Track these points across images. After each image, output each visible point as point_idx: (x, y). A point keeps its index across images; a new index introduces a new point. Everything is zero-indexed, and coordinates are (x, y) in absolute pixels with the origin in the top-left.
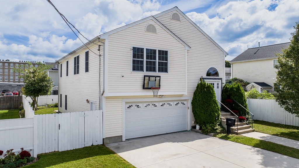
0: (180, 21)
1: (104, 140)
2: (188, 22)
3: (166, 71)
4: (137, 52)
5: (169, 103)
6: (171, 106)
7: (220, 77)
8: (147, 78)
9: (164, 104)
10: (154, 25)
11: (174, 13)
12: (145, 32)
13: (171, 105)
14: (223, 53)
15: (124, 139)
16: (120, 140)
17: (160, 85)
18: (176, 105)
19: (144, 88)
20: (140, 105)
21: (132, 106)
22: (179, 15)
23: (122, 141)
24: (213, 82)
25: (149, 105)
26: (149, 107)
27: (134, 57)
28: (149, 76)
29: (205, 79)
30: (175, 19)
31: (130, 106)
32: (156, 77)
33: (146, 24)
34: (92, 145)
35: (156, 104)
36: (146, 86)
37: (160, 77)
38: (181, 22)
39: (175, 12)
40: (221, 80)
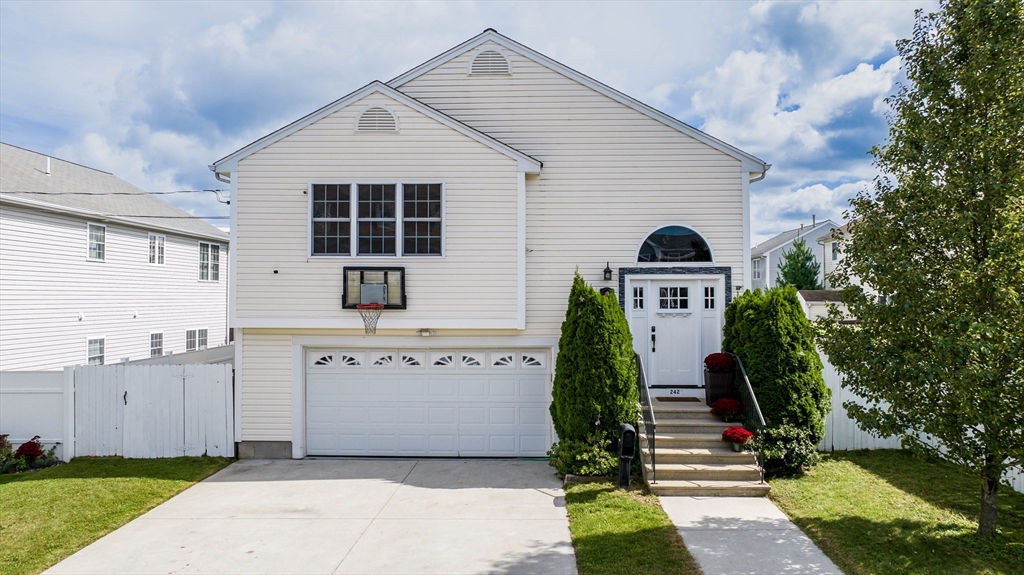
0: (510, 75)
1: (240, 446)
2: (547, 70)
3: (435, 248)
4: (328, 198)
5: (469, 356)
6: (475, 366)
7: (716, 262)
8: (354, 276)
9: (450, 358)
10: (386, 108)
11: (481, 52)
12: (356, 133)
13: (478, 364)
14: (738, 163)
15: (297, 452)
16: (287, 454)
17: (404, 298)
18: (497, 364)
19: (345, 305)
20: (358, 357)
21: (330, 358)
22: (506, 54)
23: (291, 458)
24: (679, 285)
25: (390, 358)
26: (391, 364)
27: (317, 212)
28: (362, 270)
29: (632, 271)
30: (486, 73)
31: (324, 359)
32: (386, 270)
33: (357, 110)
34: (205, 455)
35: (417, 357)
36: (351, 300)
37: (402, 270)
38: (515, 76)
39: (489, 47)
40: (722, 278)
